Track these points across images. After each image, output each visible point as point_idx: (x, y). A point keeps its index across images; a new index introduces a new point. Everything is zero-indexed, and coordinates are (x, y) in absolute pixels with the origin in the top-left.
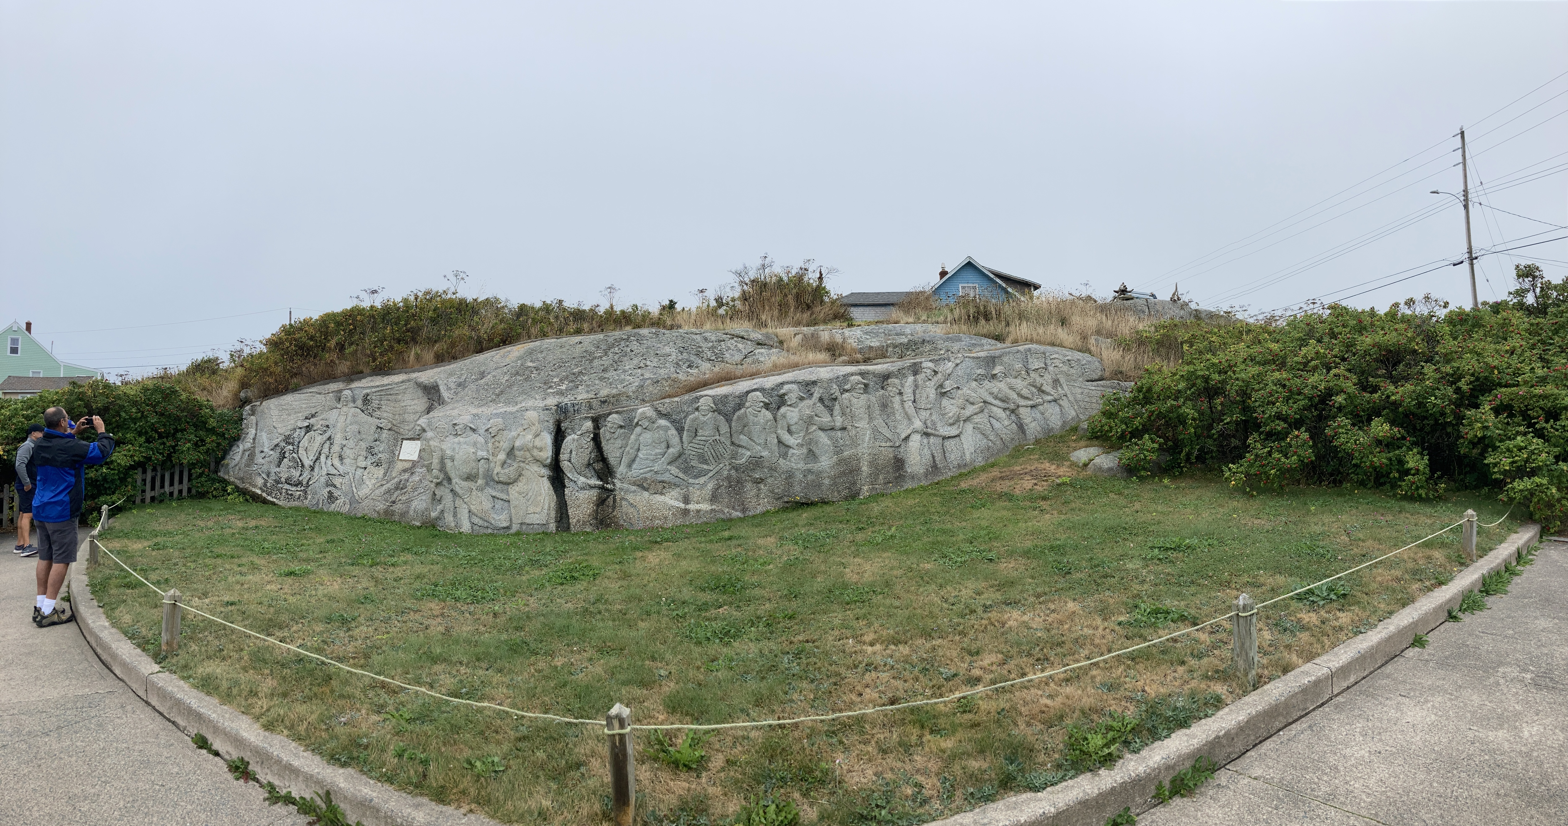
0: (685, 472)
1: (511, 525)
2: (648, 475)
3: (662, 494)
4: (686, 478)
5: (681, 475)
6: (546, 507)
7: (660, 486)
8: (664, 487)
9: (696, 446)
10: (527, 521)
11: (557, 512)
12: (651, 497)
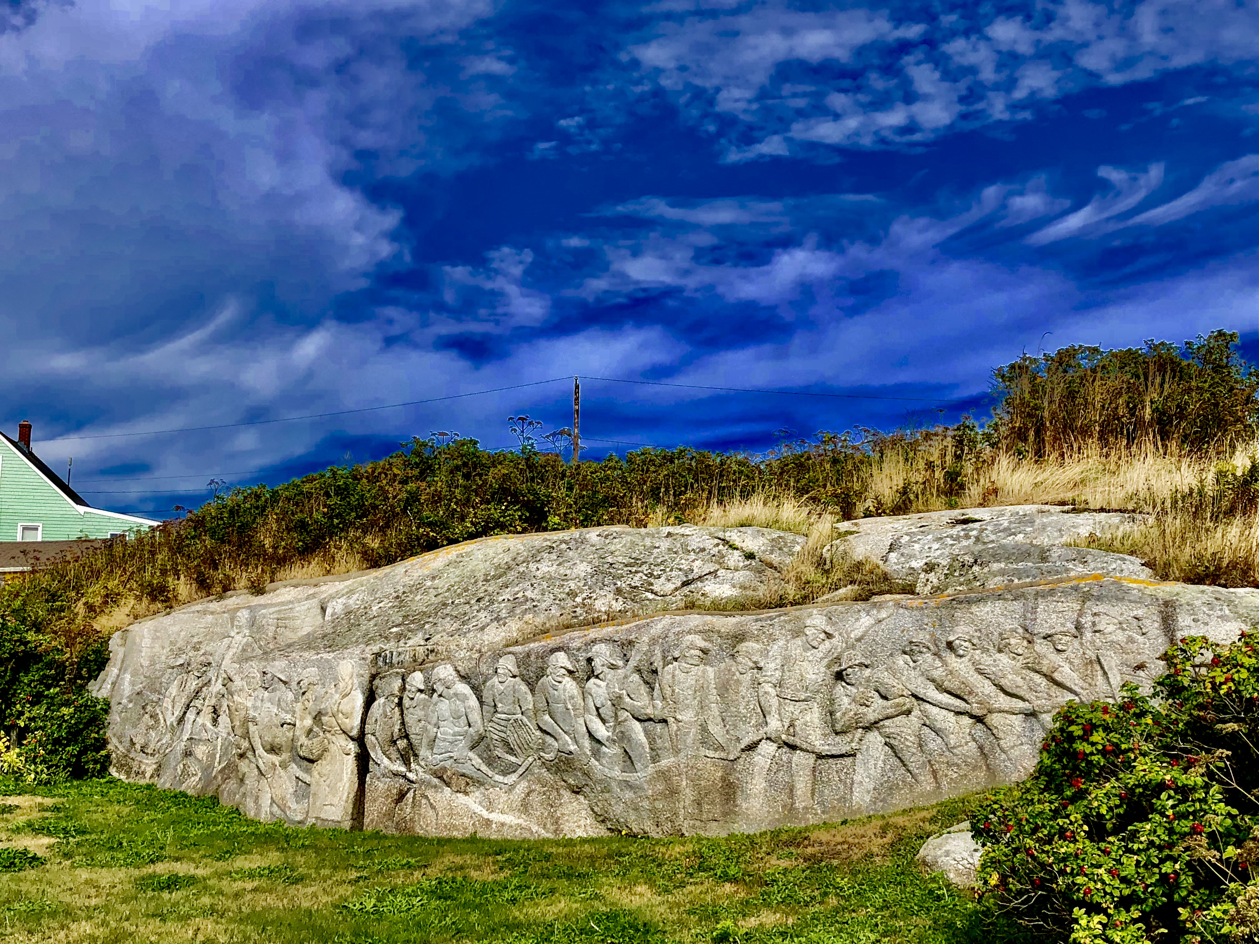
0: (489, 765)
1: (306, 819)
2: (448, 764)
3: (466, 793)
4: (490, 773)
5: (484, 768)
6: (344, 798)
7: (462, 781)
8: (468, 784)
9: (497, 726)
10: (323, 816)
11: (354, 805)
12: (454, 797)
